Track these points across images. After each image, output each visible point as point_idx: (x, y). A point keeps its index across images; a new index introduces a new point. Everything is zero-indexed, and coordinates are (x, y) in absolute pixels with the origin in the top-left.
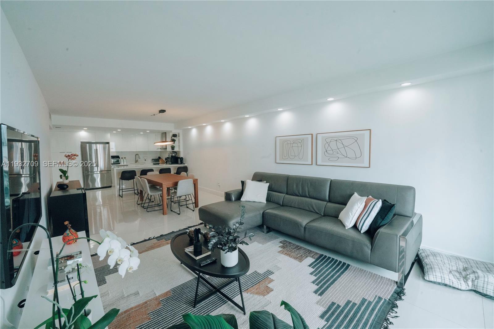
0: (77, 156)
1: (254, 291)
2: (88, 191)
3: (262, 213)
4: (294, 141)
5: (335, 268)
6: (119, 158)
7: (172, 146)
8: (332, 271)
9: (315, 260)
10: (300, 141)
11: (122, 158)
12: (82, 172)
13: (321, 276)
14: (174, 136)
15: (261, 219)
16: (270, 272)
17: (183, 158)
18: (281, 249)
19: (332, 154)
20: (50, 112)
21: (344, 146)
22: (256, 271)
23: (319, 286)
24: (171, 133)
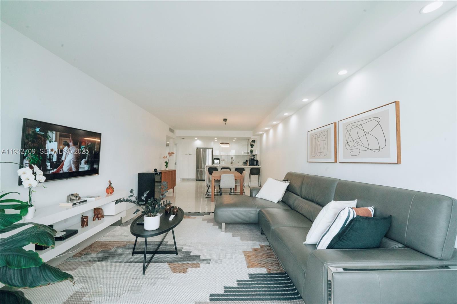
0: (174, 154)
1: (175, 266)
2: (197, 181)
3: (258, 210)
4: (320, 134)
5: (275, 291)
6: (219, 160)
7: (251, 150)
8: (265, 291)
9: (266, 274)
10: (325, 133)
11: (222, 160)
12: (195, 168)
13: (244, 288)
14: (253, 142)
15: (257, 216)
16: (208, 261)
17: (259, 160)
18: (251, 250)
19: (353, 146)
20: (171, 128)
21: (366, 133)
22: (200, 256)
23: (225, 293)
24: (251, 139)
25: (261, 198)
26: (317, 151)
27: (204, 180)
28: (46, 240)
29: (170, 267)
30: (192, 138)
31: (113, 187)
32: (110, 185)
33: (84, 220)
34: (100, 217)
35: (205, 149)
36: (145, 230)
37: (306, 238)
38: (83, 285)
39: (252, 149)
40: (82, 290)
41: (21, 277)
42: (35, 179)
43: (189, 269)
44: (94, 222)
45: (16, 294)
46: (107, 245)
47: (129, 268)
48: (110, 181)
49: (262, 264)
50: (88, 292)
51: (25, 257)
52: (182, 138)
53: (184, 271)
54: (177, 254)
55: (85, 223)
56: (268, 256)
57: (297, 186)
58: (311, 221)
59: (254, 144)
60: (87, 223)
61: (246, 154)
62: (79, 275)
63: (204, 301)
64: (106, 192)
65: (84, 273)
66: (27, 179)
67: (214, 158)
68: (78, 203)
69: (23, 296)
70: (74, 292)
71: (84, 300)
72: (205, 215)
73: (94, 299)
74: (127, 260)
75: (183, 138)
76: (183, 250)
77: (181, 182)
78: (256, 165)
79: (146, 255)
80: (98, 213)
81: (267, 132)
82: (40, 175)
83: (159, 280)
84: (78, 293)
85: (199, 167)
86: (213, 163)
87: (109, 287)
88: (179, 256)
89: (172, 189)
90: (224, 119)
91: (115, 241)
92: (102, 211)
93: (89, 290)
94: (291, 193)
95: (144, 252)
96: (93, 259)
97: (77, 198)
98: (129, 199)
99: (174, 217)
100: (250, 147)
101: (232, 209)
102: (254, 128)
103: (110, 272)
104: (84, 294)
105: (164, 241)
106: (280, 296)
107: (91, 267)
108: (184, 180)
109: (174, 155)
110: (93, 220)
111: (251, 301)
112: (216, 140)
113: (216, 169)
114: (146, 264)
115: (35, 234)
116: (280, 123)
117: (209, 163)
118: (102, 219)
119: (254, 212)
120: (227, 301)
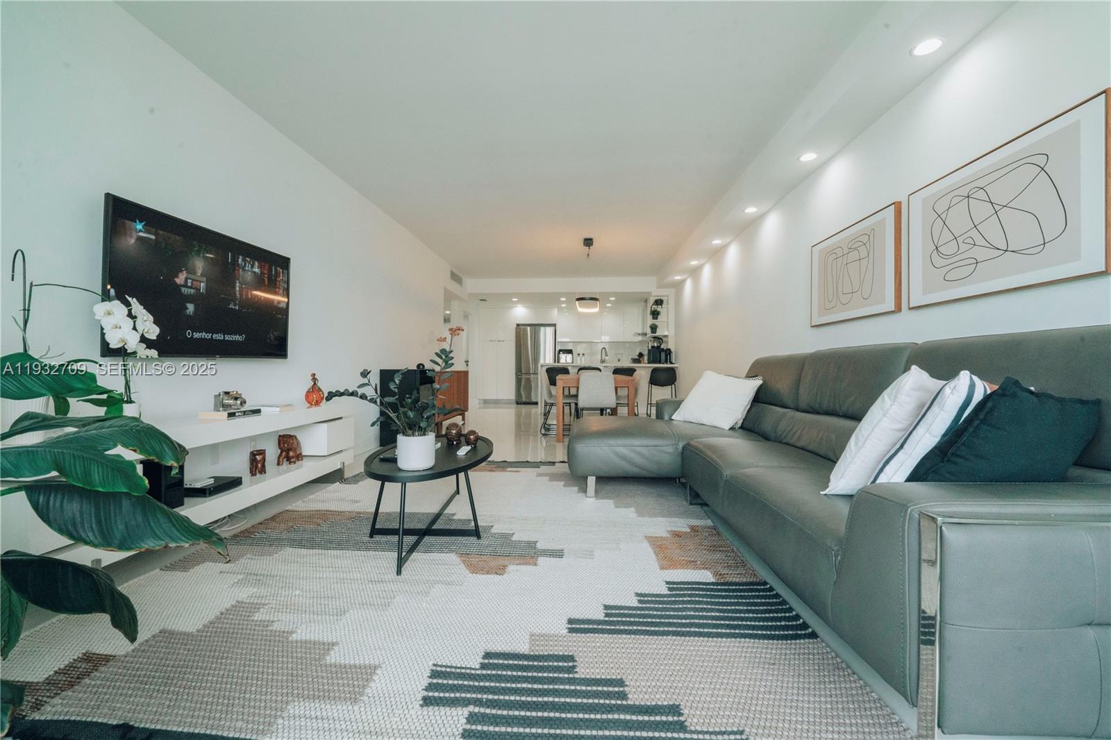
0: (463, 330)
1: (474, 560)
2: (519, 406)
3: (681, 446)
4: (850, 244)
5: (742, 619)
6: (572, 353)
7: (653, 324)
8: (713, 618)
9: (713, 582)
10: (865, 239)
11: (579, 354)
12: (514, 375)
13: (656, 609)
14: (657, 305)
15: (680, 459)
16: (558, 554)
17: (672, 350)
18: (665, 535)
19: (954, 255)
20: (454, 270)
21: (997, 208)
22: (536, 542)
23: (607, 619)
24: (651, 298)
25: (685, 421)
26: (840, 289)
27: (537, 403)
28: (158, 448)
29: (464, 562)
30: (505, 299)
31: (323, 390)
32: (315, 384)
33: (257, 457)
34: (293, 457)
35: (536, 327)
36: (400, 470)
37: (829, 481)
38: (255, 590)
39: (655, 322)
40: (253, 598)
41: (99, 523)
42: (135, 328)
43: (511, 568)
44: (280, 467)
45: (93, 575)
46: (311, 517)
47: (363, 562)
48: (315, 375)
49: (698, 563)
50: (266, 605)
51: (102, 464)
52: (482, 300)
53: (500, 570)
54: (479, 537)
55: (259, 465)
56: (714, 548)
57: (783, 386)
58: (829, 460)
59: (659, 308)
60: (263, 466)
61: (640, 338)
62: (246, 571)
63: (553, 632)
64: (306, 399)
65: (258, 567)
66: (116, 327)
67: (559, 348)
68: (240, 414)
69: (112, 585)
70: (234, 603)
71: (256, 619)
72: (541, 467)
73: (280, 618)
74: (358, 546)
75: (485, 300)
76: (493, 531)
77: (480, 408)
78: (666, 362)
79: (402, 537)
80: (289, 448)
81: (695, 272)
82: (145, 321)
83: (436, 586)
84: (243, 605)
85: (523, 372)
86: (557, 359)
87: (315, 596)
88: (484, 542)
89: (461, 417)
90: (586, 240)
91: (330, 511)
92: (298, 443)
93: (269, 600)
94: (767, 406)
95: (399, 529)
96: (278, 543)
97: (239, 402)
98: (360, 391)
99: (468, 452)
100: (650, 317)
101: (612, 442)
102: (660, 265)
103: (318, 568)
104: (256, 607)
105: (446, 512)
106: (757, 631)
107: (274, 557)
108: (486, 402)
109: (463, 334)
110: (278, 464)
111: (678, 638)
112: (563, 302)
113: (565, 371)
114: (404, 554)
115: (132, 429)
116: (732, 241)
117: (547, 358)
118: (299, 463)
119: (670, 450)
120: (615, 634)
